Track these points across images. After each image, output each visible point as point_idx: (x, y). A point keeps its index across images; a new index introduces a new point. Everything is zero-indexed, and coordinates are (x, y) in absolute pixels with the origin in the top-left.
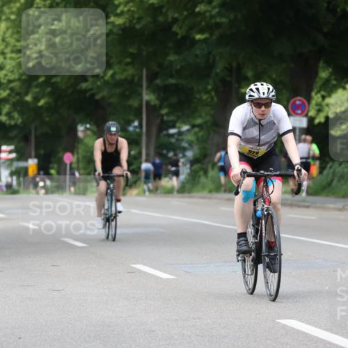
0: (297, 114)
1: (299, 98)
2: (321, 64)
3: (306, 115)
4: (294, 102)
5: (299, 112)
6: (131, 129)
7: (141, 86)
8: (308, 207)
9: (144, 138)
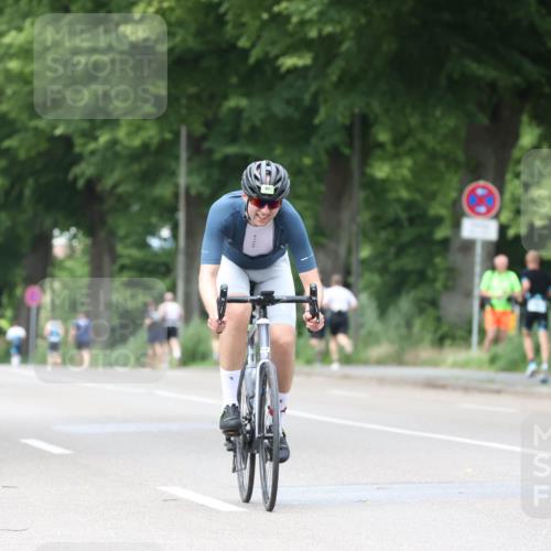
0: (479, 214)
1: (482, 183)
2: (525, 118)
3: (497, 217)
4: (473, 191)
5: (482, 209)
6: (155, 243)
7: (177, 158)
8: (498, 392)
9: (181, 260)
